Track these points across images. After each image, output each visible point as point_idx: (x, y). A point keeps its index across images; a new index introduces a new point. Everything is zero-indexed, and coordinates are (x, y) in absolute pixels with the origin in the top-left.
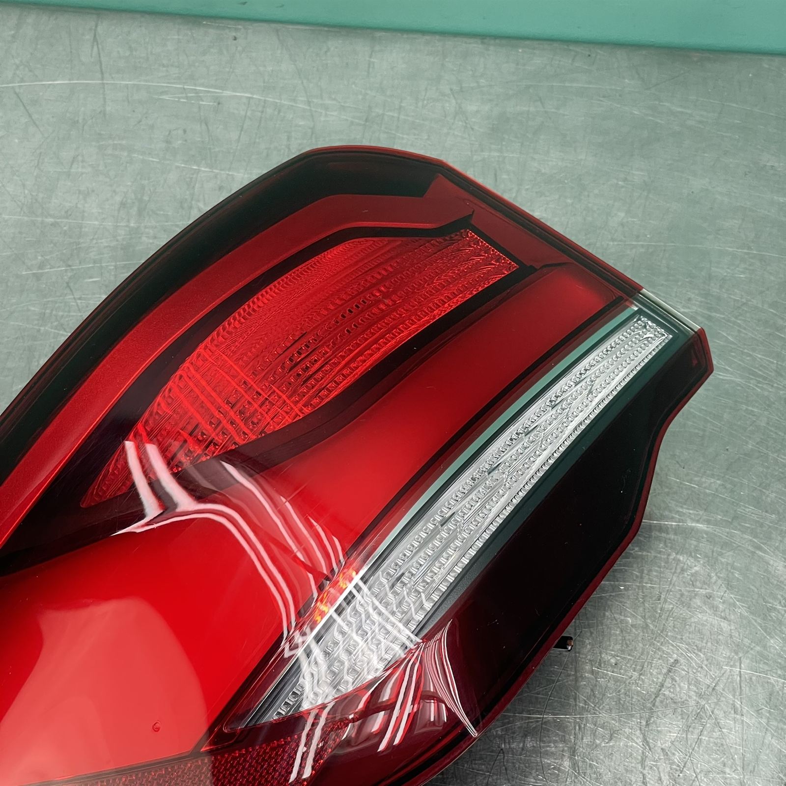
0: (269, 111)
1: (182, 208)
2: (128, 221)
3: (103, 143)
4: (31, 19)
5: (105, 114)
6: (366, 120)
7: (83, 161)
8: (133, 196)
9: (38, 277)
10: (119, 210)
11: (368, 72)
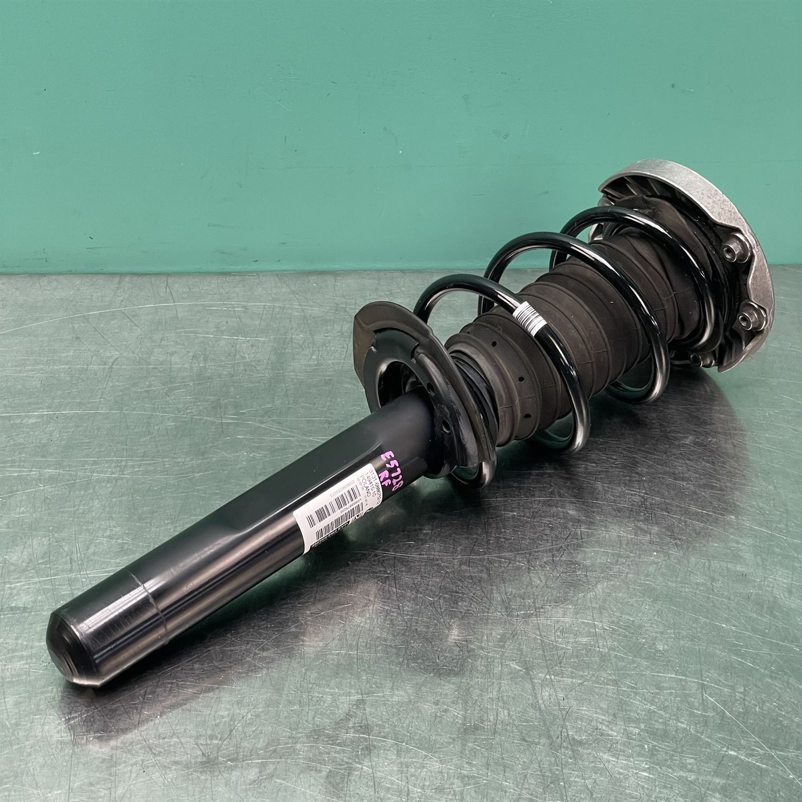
0: (277, 310)
1: (229, 355)
2: (199, 364)
3: (179, 331)
4: (127, 279)
5: (178, 318)
6: (336, 310)
7: (167, 340)
8: (200, 353)
9: (148, 392)
10: (192, 359)
11: (335, 289)
